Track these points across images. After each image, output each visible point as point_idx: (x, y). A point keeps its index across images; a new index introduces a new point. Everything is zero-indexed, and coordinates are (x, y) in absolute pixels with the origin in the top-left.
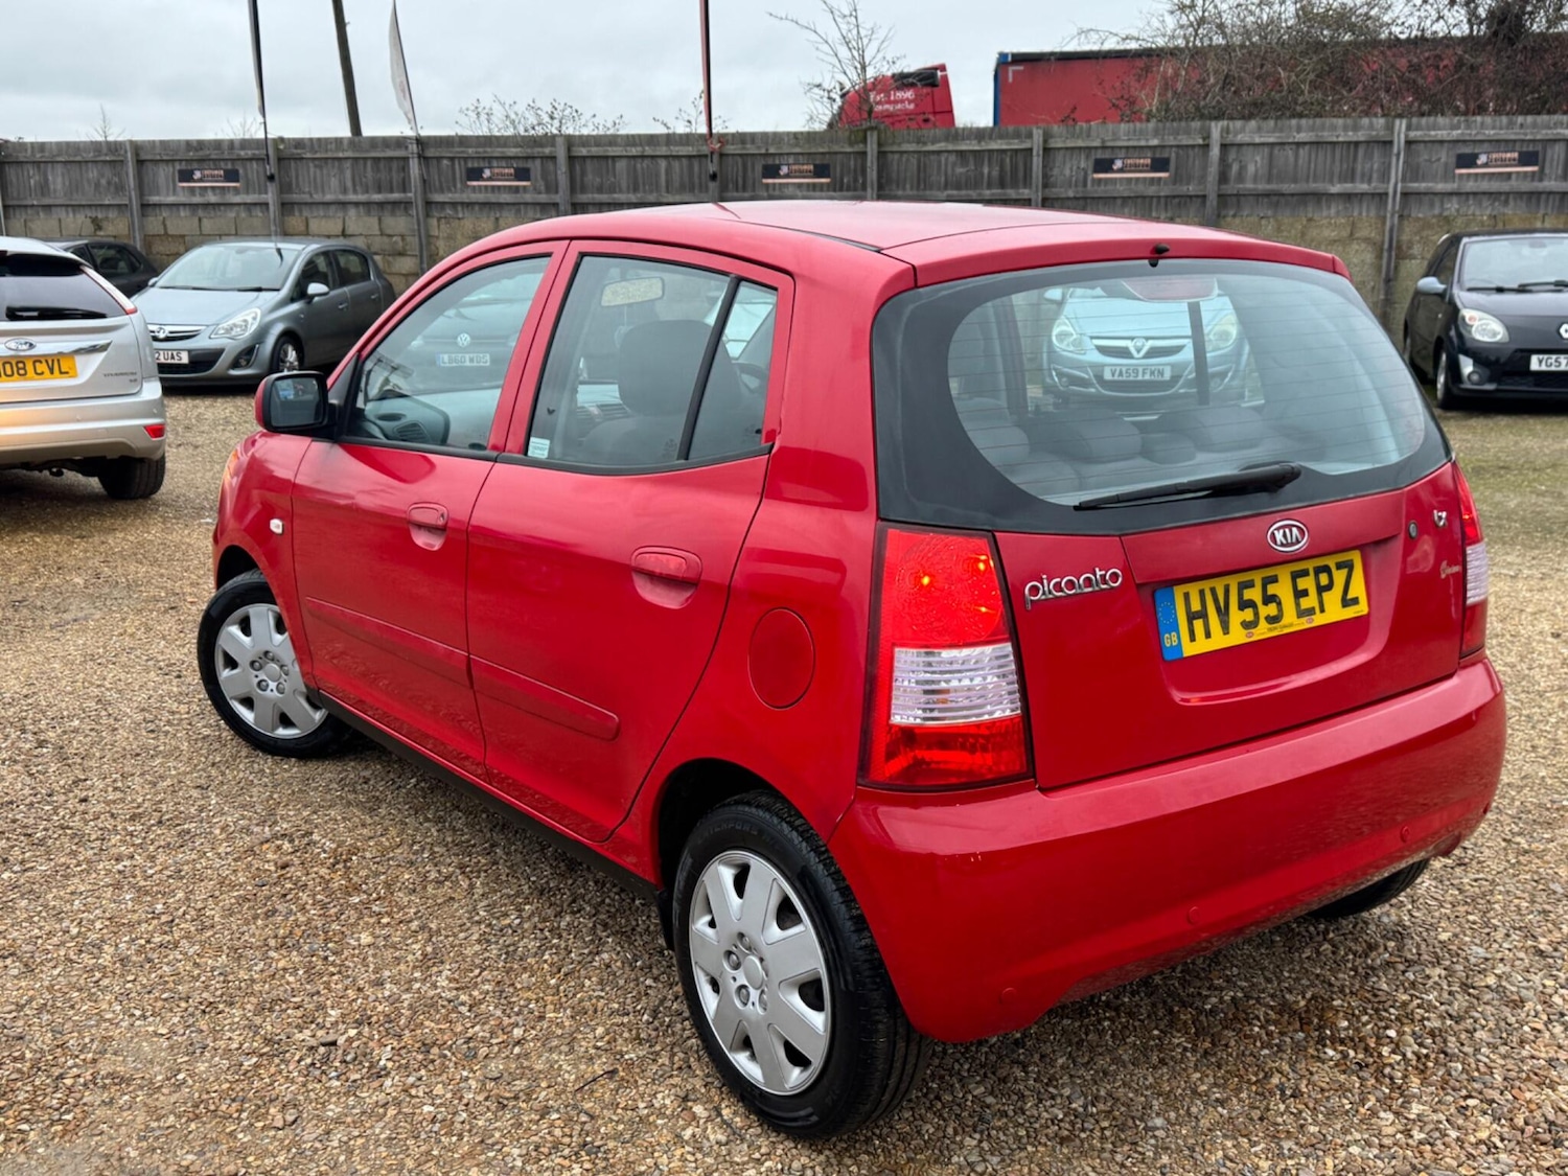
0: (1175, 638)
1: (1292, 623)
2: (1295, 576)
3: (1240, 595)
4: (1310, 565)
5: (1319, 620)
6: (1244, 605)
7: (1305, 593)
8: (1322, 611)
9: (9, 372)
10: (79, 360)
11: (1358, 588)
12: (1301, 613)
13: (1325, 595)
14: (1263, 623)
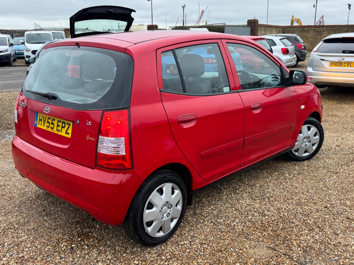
0: (37, 122)
3: (48, 120)
5: (60, 133)
7: (59, 126)
9: (338, 65)
11: (70, 131)
12: (57, 130)
13: (63, 129)
14: (50, 128)
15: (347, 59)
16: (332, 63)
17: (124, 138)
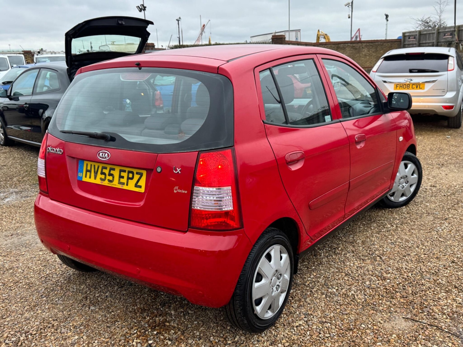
0: (81, 175)
1: (115, 184)
2: (121, 171)
3: (102, 170)
4: (127, 169)
5: (125, 187)
6: (102, 173)
7: (123, 177)
8: (127, 185)
9: (405, 87)
10: (426, 84)
11: (143, 182)
12: (120, 183)
13: (129, 180)
14: (106, 181)
15: (416, 80)
16: (397, 85)
17: (230, 188)
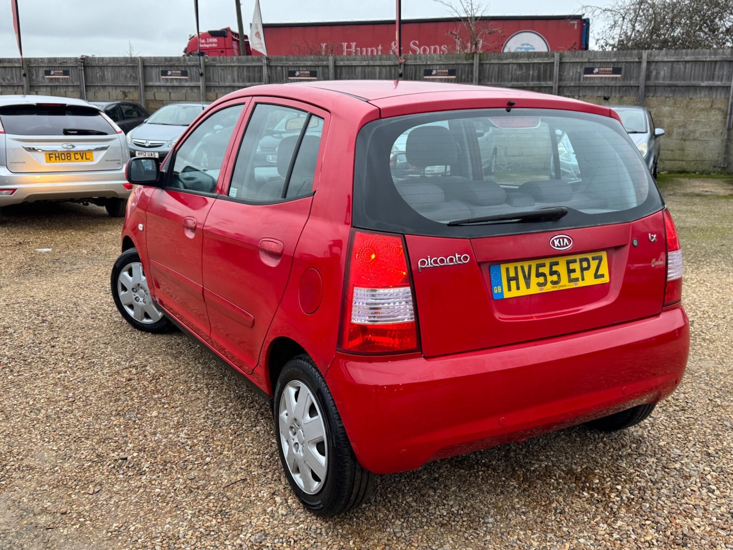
0: (500, 289)
1: (565, 284)
2: (568, 263)
4: (578, 257)
6: (538, 275)
8: (583, 279)
9: (63, 158)
10: (95, 153)
11: (604, 269)
12: (571, 280)
15: (80, 147)
